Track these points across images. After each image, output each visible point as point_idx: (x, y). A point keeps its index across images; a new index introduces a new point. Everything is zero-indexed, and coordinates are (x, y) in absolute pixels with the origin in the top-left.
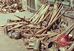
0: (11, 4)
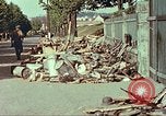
0: (112, 63)
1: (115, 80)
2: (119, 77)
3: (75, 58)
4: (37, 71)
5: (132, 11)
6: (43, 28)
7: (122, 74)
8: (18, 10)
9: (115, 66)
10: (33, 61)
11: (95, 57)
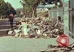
0: (52, 29)
1: (53, 37)
2: (55, 36)
3: (36, 27)
4: (19, 33)
5: (61, 6)
6: (21, 13)
7: (56, 34)
8: (10, 5)
9: (53, 31)
10: (17, 28)
11: (45, 26)
